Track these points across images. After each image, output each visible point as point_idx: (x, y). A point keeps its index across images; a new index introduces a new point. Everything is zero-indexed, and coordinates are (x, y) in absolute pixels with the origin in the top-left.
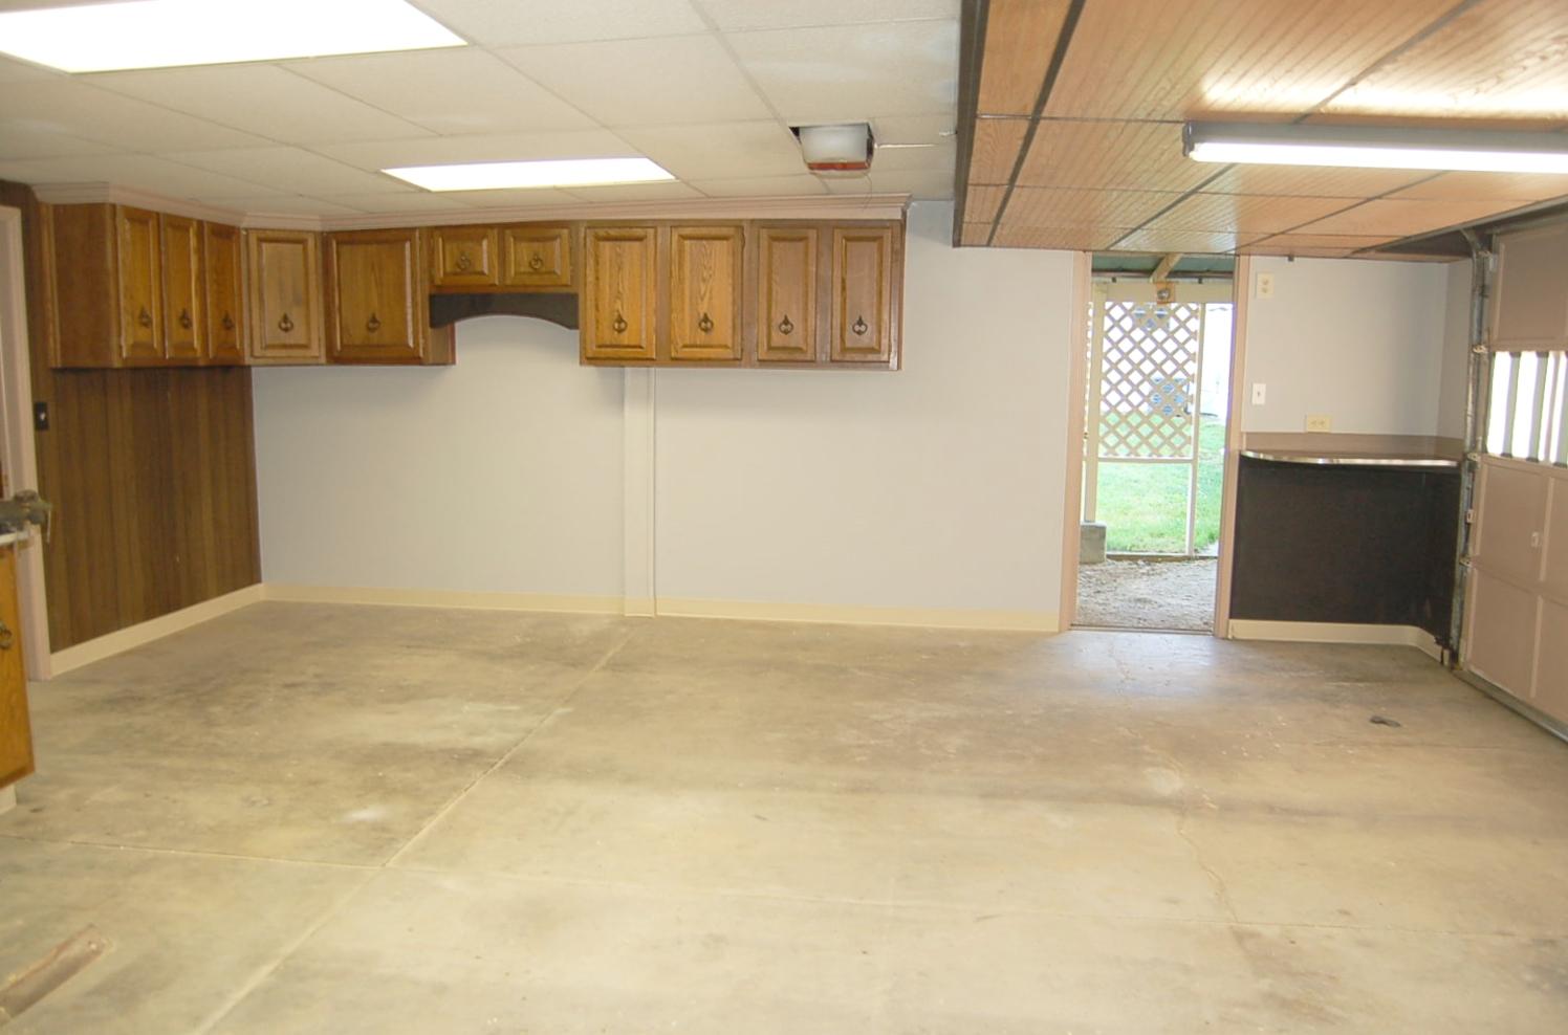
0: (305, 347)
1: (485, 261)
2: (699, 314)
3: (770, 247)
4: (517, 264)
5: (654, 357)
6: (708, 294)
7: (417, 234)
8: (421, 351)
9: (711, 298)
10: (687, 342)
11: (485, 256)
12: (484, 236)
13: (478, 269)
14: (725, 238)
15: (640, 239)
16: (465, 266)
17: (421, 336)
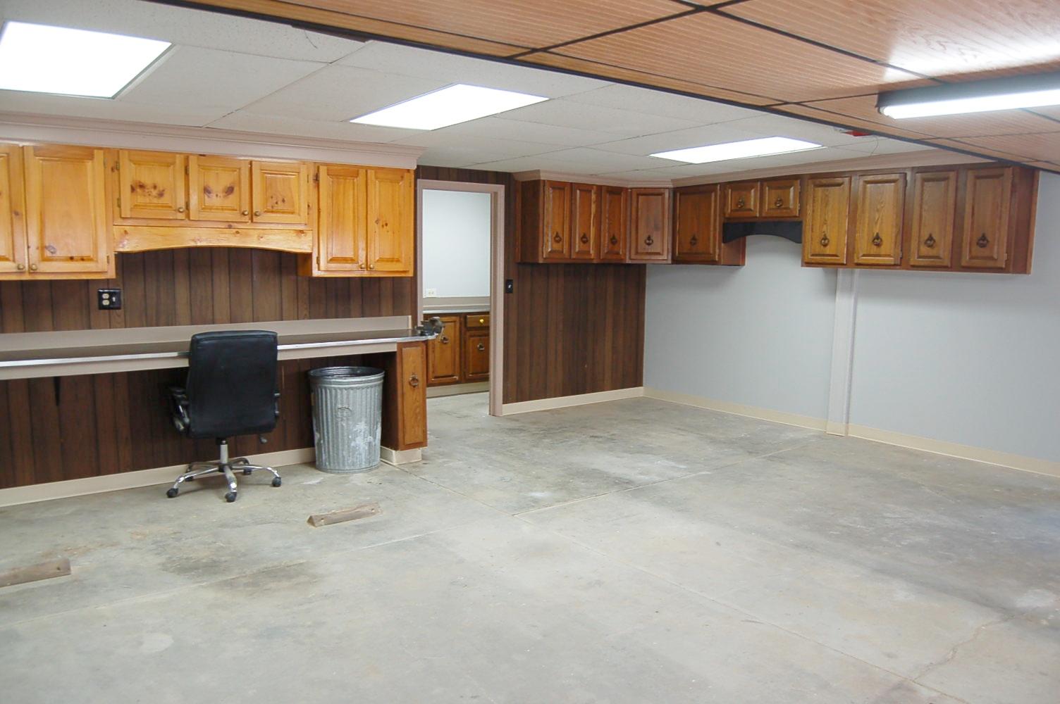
0: (658, 254)
1: (752, 203)
2: (874, 234)
3: (922, 186)
4: (769, 204)
5: (845, 263)
6: (879, 221)
7: (718, 187)
8: (717, 257)
9: (882, 223)
10: (865, 253)
11: (752, 199)
12: (752, 188)
13: (748, 207)
14: (894, 181)
15: (839, 185)
16: (741, 205)
17: (717, 247)
